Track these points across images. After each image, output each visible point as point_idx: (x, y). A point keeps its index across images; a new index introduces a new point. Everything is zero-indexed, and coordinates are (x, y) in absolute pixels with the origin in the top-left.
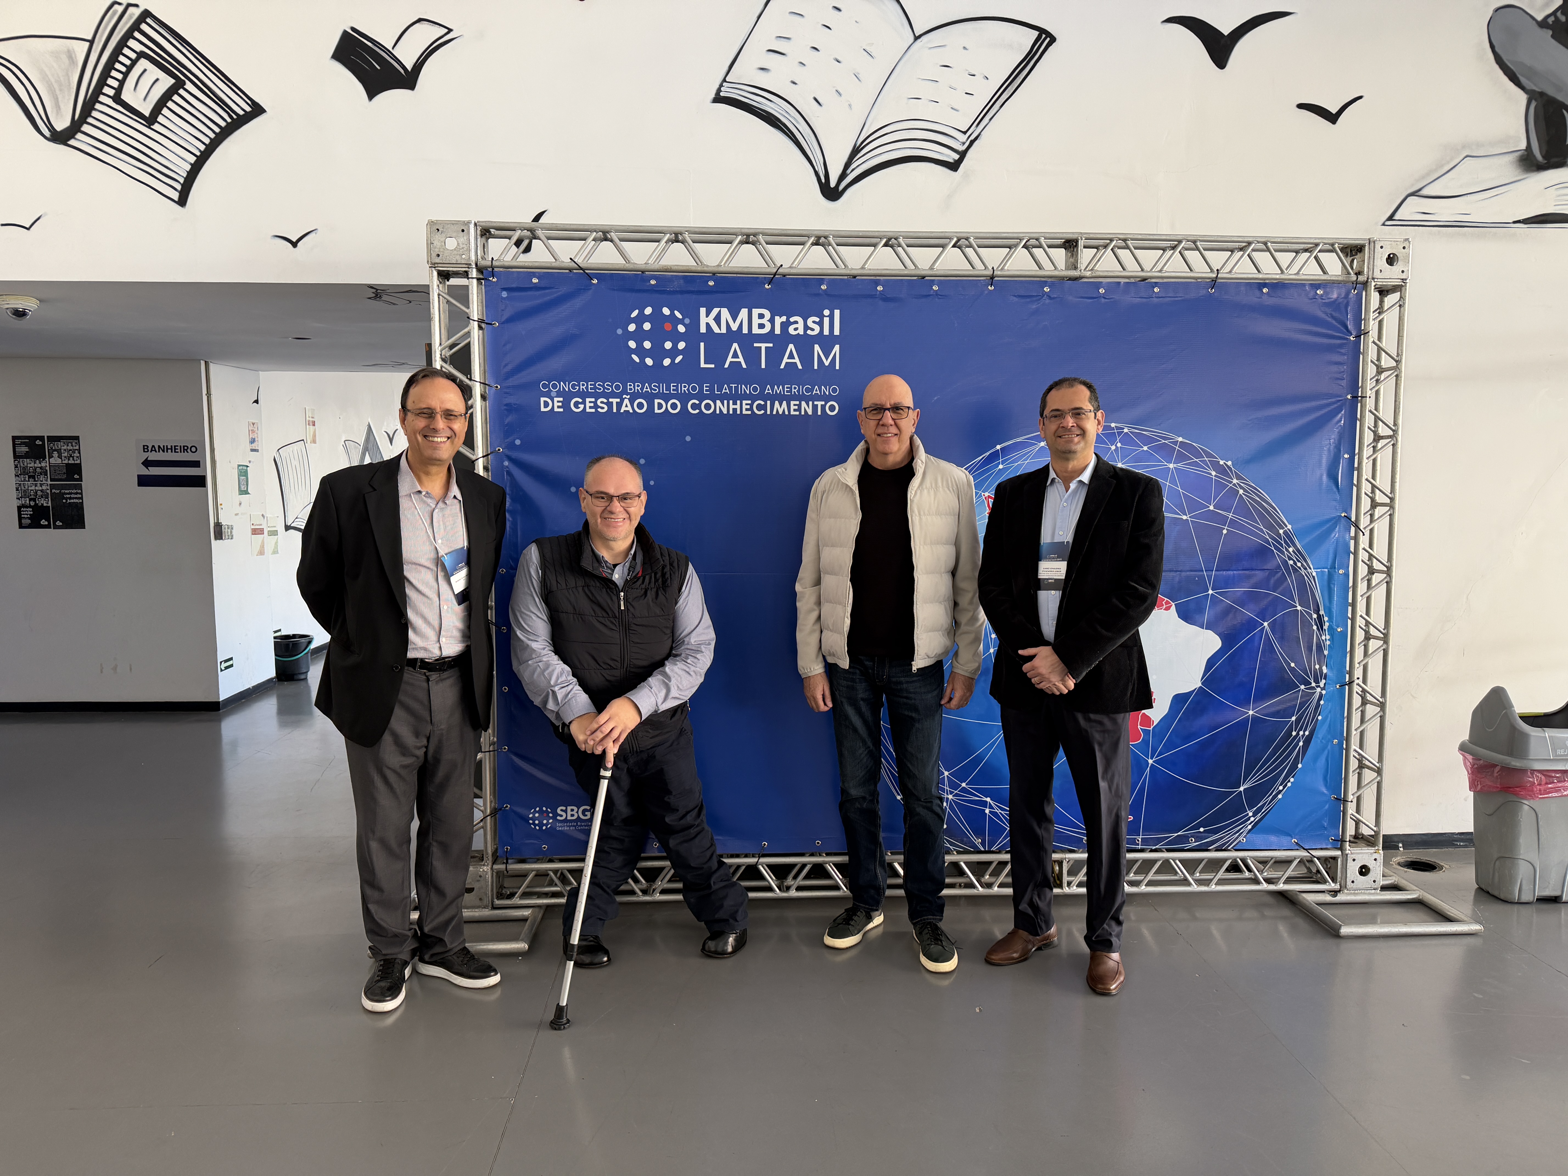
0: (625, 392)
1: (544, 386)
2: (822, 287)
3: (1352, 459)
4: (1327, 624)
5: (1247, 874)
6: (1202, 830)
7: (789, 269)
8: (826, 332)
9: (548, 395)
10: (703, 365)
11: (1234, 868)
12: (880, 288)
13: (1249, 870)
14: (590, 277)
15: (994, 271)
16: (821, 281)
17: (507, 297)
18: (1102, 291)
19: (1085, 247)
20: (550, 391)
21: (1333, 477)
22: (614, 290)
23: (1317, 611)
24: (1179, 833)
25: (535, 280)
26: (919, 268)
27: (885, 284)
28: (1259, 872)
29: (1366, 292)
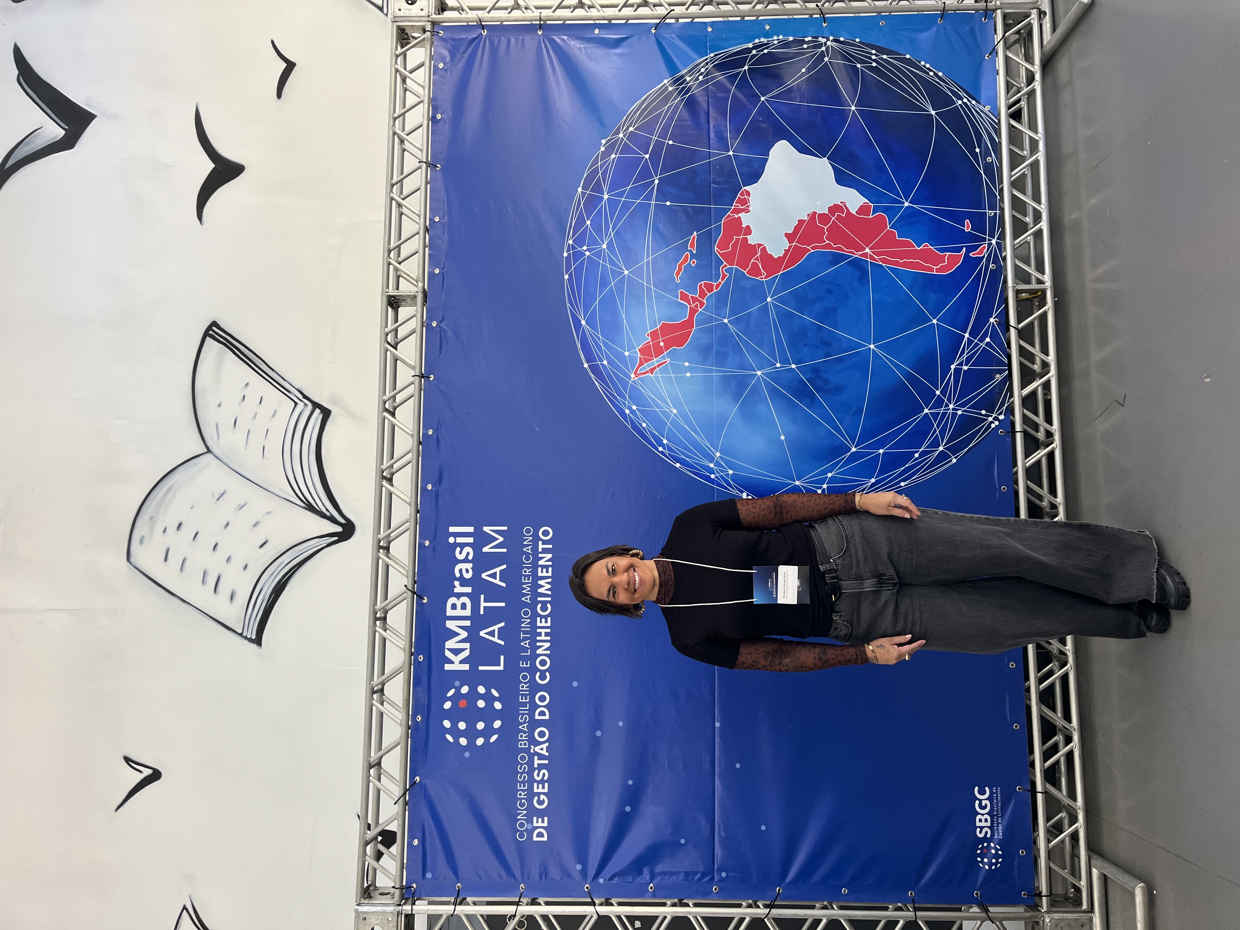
0: (527, 751)
1: (521, 836)
2: (427, 545)
3: (600, 26)
4: (762, 39)
5: (1023, 104)
6: (978, 150)
7: (409, 578)
8: (470, 540)
9: (530, 832)
10: (501, 668)
11: (1016, 116)
12: (429, 487)
13: (1018, 101)
14: (413, 784)
15: (415, 376)
16: (421, 545)
17: (432, 873)
18: (437, 271)
19: (398, 289)
20: (526, 830)
21: (617, 43)
22: (426, 759)
23: (749, 50)
24: (982, 173)
25: (416, 842)
26: (411, 449)
27: (425, 483)
28: (1020, 92)
29: (441, 22)
